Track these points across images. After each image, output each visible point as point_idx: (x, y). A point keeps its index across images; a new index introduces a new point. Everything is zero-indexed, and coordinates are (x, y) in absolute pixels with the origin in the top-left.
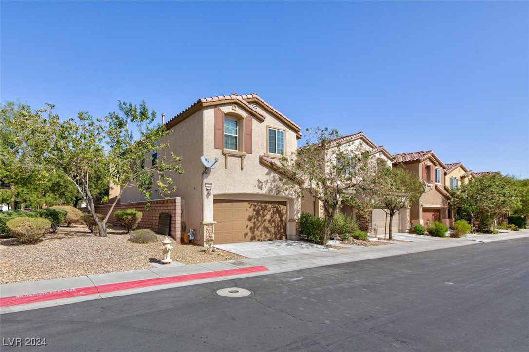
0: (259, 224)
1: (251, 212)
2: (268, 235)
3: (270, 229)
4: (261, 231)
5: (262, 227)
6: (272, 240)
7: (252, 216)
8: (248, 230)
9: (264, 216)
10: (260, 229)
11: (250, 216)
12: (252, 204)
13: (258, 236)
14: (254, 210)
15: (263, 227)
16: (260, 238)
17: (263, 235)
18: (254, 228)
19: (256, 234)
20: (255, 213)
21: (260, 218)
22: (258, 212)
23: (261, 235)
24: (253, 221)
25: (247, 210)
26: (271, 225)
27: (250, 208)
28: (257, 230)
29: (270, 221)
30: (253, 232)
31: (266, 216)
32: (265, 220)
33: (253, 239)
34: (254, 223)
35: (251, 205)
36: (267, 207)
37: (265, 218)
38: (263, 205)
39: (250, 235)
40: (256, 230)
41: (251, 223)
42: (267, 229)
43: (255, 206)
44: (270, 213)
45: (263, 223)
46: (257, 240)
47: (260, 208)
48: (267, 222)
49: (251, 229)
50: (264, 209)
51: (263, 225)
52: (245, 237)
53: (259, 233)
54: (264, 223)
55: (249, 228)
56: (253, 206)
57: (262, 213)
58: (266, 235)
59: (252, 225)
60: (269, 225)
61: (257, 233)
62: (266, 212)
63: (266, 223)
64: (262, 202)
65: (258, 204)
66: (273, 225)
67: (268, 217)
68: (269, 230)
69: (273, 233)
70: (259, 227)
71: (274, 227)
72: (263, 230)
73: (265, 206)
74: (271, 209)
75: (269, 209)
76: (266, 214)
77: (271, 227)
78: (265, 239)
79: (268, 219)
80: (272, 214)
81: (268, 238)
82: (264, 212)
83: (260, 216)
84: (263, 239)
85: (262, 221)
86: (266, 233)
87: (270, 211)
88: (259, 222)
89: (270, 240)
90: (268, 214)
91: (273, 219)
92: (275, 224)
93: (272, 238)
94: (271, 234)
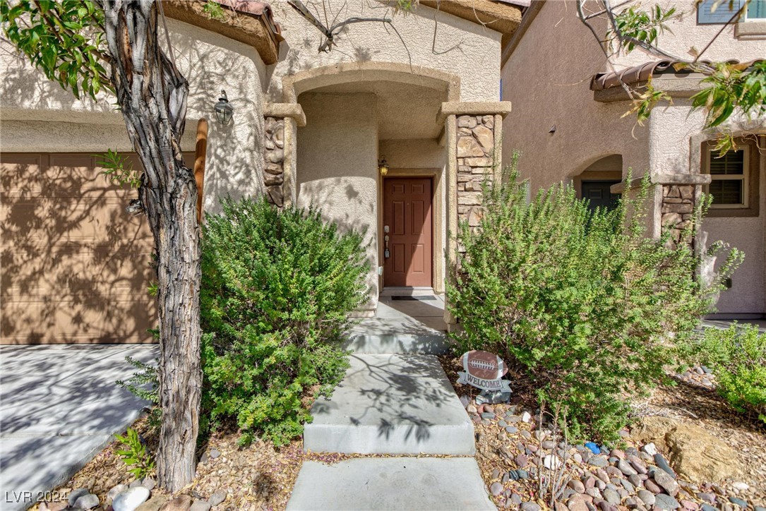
0: (37, 264)
2: (93, 317)
3: (103, 289)
4: (46, 299)
5: (52, 277)
6: (121, 342)
10: (43, 288)
13: (28, 321)
15: (61, 280)
16: (42, 327)
17: (63, 320)
19: (20, 312)
20: (4, 212)
21: (38, 238)
23: (49, 312)
26: (115, 271)
28: (25, 288)
29: (101, 252)
31: (75, 224)
32: (71, 249)
36: (77, 184)
37: (74, 235)
38: (52, 173)
40: (14, 290)
42: (85, 293)
45: (56, 261)
46: (22, 337)
47: (37, 189)
48: (86, 256)
50: (66, 194)
51: (60, 269)
53: (34, 308)
54: (66, 262)
57: (53, 214)
58: (78, 319)
60: (96, 270)
62: (78, 208)
63: (82, 265)
64: (45, 160)
65: (21, 172)
66: (126, 270)
67: (92, 231)
68: (97, 294)
69: (122, 310)
70: (37, 280)
71: (130, 280)
72: (58, 293)
73: (65, 180)
74: (107, 194)
75: (96, 195)
76: (74, 217)
77: (112, 278)
78: (75, 334)
79: (89, 241)
80: (113, 215)
81: (91, 331)
82: (61, 208)
83: (38, 227)
84: (64, 334)
85: (55, 249)
86: (79, 307)
87: (101, 202)
88: (36, 255)
89: (107, 341)
90: (87, 219)
91: (125, 241)
92: (135, 267)
93: (122, 334)
94: (109, 316)
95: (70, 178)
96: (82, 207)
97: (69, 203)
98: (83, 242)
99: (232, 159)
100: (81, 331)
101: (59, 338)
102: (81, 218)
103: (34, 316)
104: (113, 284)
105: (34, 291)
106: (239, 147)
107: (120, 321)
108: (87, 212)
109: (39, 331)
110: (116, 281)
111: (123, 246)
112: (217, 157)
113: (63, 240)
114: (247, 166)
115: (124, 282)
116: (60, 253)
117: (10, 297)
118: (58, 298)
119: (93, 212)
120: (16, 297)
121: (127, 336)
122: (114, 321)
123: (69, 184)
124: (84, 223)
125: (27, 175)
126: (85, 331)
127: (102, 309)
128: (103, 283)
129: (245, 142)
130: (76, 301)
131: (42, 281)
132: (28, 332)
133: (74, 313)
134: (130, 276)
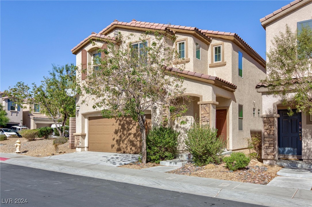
0: (125, 137)
1: (117, 126)
2: (133, 148)
3: (135, 142)
4: (126, 144)
5: (127, 140)
7: (118, 130)
8: (115, 142)
9: (129, 129)
10: (126, 142)
11: (116, 130)
12: (118, 119)
13: (123, 148)
14: (120, 124)
15: (129, 140)
16: (125, 150)
17: (129, 149)
18: (120, 141)
19: (122, 147)
20: (120, 127)
21: (125, 132)
22: (123, 126)
23: (126, 147)
24: (119, 134)
25: (113, 125)
26: (137, 139)
27: (116, 122)
28: (123, 142)
29: (135, 135)
30: (119, 145)
31: (131, 129)
32: (130, 134)
33: (119, 150)
34: (120, 136)
35: (117, 120)
37: (130, 131)
39: (116, 146)
40: (121, 142)
41: (117, 136)
42: (132, 143)
43: (120, 121)
44: (135, 127)
45: (128, 137)
46: (122, 152)
47: (125, 122)
48: (132, 136)
49: (117, 141)
50: (129, 123)
51: (128, 138)
52: (112, 148)
53: (124, 146)
54: (129, 137)
55: (115, 140)
56: (118, 121)
57: (127, 127)
58: (131, 149)
59: (118, 138)
60: (134, 139)
62: (131, 126)
64: (127, 117)
65: (123, 119)
67: (133, 131)
68: (134, 143)
69: (138, 147)
70: (125, 140)
71: (140, 141)
72: (128, 143)
73: (129, 120)
74: (136, 123)
75: (134, 123)
76: (131, 128)
77: (136, 140)
78: (130, 151)
79: (133, 133)
80: (137, 127)
81: (133, 151)
82: (129, 126)
83: (125, 130)
84: (129, 152)
85: (127, 134)
86: (131, 146)
87: (135, 125)
88: (125, 136)
89: (135, 153)
90: (133, 128)
91: (139, 133)
92: (140, 138)
93: (138, 152)
94: (136, 148)
95: (130, 120)
96: (132, 126)
97: (130, 125)
98: (132, 133)
99: (156, 117)
100: (131, 151)
101: (128, 152)
102: (132, 128)
103: (124, 148)
104: (137, 142)
105: (124, 143)
106: (157, 115)
107: (138, 149)
108: (133, 127)
109: (125, 151)
110: (137, 141)
111: (138, 134)
112: (154, 117)
113: (129, 132)
114: (159, 118)
115: (138, 141)
116: (128, 135)
117: (121, 143)
118: (128, 144)
119: (134, 127)
120: (122, 144)
121: (139, 153)
122: (137, 149)
123: (130, 121)
124: (132, 129)
125: (124, 120)
126: (132, 151)
127: (135, 147)
128: (135, 141)
129: (158, 114)
130: (131, 145)
131: (125, 141)
132: (123, 151)
133: (130, 147)
134: (139, 140)
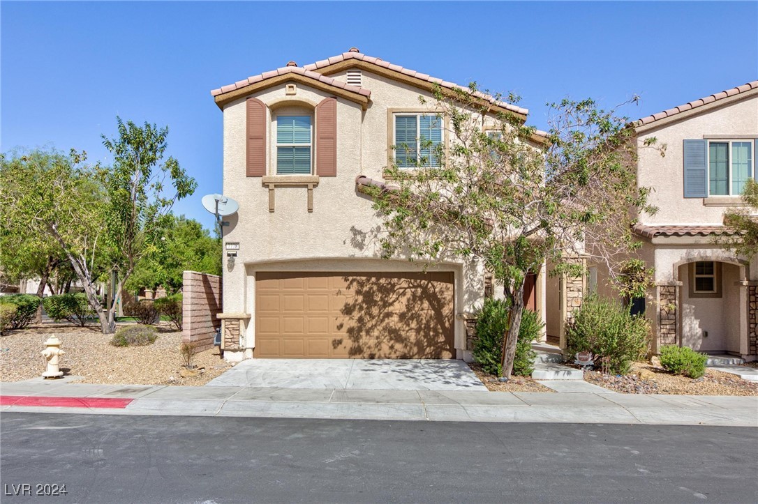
0: (374, 322)
1: (350, 296)
2: (398, 346)
3: (403, 333)
4: (377, 338)
5: (380, 328)
6: (411, 358)
7: (354, 306)
8: (343, 333)
9: (386, 304)
10: (376, 333)
11: (347, 305)
12: (353, 280)
13: (369, 348)
14: (358, 292)
15: (384, 329)
16: (375, 351)
17: (385, 348)
18: (360, 330)
19: (365, 344)
20: (360, 298)
21: (375, 311)
22: (369, 298)
23: (378, 345)
24: (356, 315)
25: (339, 293)
26: (408, 325)
27: (349, 287)
28: (368, 333)
29: (402, 316)
30: (357, 339)
31: (391, 304)
32: (389, 315)
33: (356, 352)
34: (360, 320)
35: (351, 283)
36: (393, 286)
37: (391, 309)
38: (382, 281)
39: (348, 343)
40: (363, 333)
41: (352, 319)
42: (395, 335)
43: (361, 284)
44: (404, 300)
45: (382, 321)
46: (366, 355)
47: (375, 288)
48: (396, 318)
49: (350, 331)
50: (387, 290)
51: (384, 324)
52: (335, 348)
53: (372, 342)
54: (386, 320)
55: (345, 329)
56: (355, 283)
57: (382, 299)
58: (392, 347)
59: (354, 324)
60: (400, 325)
61: (367, 341)
62: (393, 297)
63: (394, 322)
64: (379, 275)
65: (368, 280)
66: (414, 325)
67: (399, 307)
68: (400, 335)
69: (412, 343)
70: (373, 329)
71: (416, 329)
72: (383, 335)
73: (388, 284)
74: (407, 291)
75: (401, 291)
76: (391, 301)
77: (407, 328)
78: (390, 354)
79: (397, 311)
80: (408, 300)
81: (397, 353)
82: (385, 297)
83: (375, 305)
84: (385, 354)
85: (382, 315)
86: (392, 342)
87: (404, 294)
88: (373, 318)
89: (404, 357)
90: (397, 302)
91: (414, 312)
92: (418, 323)
93: (411, 354)
94: (406, 346)
95: (390, 283)
96: (395, 296)
97: (389, 294)
98: (394, 312)
99: (476, 279)
100: (393, 353)
101: (383, 356)
102: (394, 301)
103: (372, 346)
104: (407, 331)
105: (372, 334)
106: (478, 274)
107: (411, 348)
108: (397, 299)
109: (374, 353)
110: (409, 330)
111: (412, 314)
112: (470, 278)
113: (386, 311)
114: (482, 282)
115: (413, 331)
116: (384, 317)
117: (361, 336)
118: (383, 337)
119: (400, 299)
120: (364, 337)
121: (413, 355)
122: (408, 348)
123: (389, 286)
124: (396, 303)
125: (371, 282)
126: (395, 352)
127: (403, 342)
128: (403, 331)
129: (481, 273)
130: (391, 339)
131: (375, 330)
132: (369, 353)
133: (390, 345)
134: (415, 328)
